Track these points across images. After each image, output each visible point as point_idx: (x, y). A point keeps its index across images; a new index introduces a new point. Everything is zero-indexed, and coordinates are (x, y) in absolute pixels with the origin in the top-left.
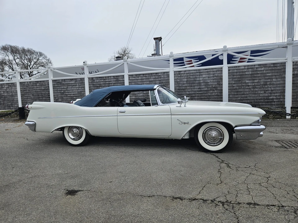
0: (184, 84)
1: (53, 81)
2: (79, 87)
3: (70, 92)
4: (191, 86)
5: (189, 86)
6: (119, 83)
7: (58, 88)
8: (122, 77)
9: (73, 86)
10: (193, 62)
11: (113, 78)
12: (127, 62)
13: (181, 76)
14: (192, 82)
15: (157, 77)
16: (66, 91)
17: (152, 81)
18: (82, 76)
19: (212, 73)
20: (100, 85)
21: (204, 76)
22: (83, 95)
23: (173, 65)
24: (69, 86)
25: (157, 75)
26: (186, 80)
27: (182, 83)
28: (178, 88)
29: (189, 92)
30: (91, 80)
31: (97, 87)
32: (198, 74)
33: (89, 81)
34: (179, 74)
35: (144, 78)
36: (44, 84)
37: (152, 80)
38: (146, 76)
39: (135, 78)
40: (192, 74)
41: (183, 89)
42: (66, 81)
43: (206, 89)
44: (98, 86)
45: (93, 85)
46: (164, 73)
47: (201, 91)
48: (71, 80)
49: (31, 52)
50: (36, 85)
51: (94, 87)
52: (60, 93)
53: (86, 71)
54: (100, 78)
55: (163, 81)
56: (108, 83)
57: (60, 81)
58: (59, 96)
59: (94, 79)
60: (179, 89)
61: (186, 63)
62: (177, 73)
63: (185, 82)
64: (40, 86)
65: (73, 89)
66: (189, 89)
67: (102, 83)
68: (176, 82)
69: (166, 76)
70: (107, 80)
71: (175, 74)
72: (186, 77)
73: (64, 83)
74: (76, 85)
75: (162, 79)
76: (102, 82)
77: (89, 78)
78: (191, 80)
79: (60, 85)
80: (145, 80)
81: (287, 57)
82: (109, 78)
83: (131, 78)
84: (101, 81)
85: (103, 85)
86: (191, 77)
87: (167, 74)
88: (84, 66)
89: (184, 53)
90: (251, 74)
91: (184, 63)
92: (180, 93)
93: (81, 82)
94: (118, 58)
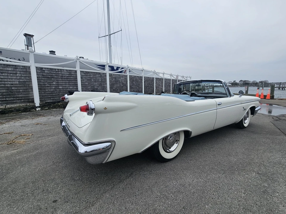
0: (113, 82)
2: (21, 76)
3: (4, 81)
6: (73, 77)
8: (75, 72)
9: (11, 73)
11: (66, 71)
15: (100, 76)
17: (97, 78)
19: (124, 77)
20: (52, 77)
21: (121, 78)
22: (29, 85)
24: (2, 73)
30: (40, 70)
31: (48, 78)
32: (119, 77)
33: (37, 71)
35: (92, 75)
38: (93, 74)
43: (122, 85)
44: (50, 77)
45: (43, 75)
47: (120, 86)
48: (6, 66)
51: (44, 77)
55: (103, 79)
56: (61, 75)
59: (44, 69)
60: (111, 85)
62: (111, 75)
65: (10, 77)
68: (110, 80)
69: (105, 76)
70: (60, 73)
71: (109, 75)
74: (16, 74)
76: (54, 73)
77: (36, 68)
78: (116, 80)
82: (62, 71)
83: (82, 74)
84: (52, 72)
85: (56, 77)
86: (116, 78)
87: (105, 74)
88: (30, 53)
90: (135, 80)
93: (25, 70)
94: (52, 52)
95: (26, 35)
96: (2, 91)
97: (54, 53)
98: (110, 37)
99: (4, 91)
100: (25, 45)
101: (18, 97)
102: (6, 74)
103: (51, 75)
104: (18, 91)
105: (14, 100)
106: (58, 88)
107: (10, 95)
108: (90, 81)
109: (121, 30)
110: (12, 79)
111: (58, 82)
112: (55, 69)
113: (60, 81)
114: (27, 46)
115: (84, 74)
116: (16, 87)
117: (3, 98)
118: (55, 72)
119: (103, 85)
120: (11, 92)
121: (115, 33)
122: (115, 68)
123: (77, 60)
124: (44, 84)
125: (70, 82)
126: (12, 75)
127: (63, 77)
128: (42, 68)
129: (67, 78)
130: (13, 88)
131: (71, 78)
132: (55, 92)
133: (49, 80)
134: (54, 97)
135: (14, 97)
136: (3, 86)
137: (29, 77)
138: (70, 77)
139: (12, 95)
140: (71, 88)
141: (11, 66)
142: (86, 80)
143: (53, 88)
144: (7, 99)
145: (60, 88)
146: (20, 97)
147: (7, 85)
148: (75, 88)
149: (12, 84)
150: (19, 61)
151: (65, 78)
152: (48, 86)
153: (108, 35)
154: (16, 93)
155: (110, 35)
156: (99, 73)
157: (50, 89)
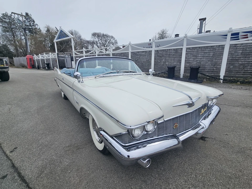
0: (238, 55)
1: (132, 53)
2: (148, 57)
3: (141, 60)
4: (246, 57)
5: (243, 57)
6: (178, 54)
7: (134, 57)
8: (181, 49)
9: (144, 56)
10: (248, 36)
11: (173, 50)
12: (187, 38)
13: (236, 49)
14: (247, 54)
15: (211, 49)
17: (206, 53)
18: (150, 49)
22: (150, 62)
23: (230, 39)
24: (141, 56)
25: (213, 47)
26: (241, 52)
27: (236, 54)
28: (231, 59)
29: (242, 62)
30: (157, 52)
31: (160, 56)
33: (155, 53)
34: (235, 47)
35: (201, 50)
36: (126, 55)
37: (207, 51)
38: (202, 49)
39: (191, 50)
40: (249, 47)
41: (237, 60)
42: (139, 52)
44: (161, 56)
45: (158, 55)
46: (219, 46)
48: (143, 52)
49: (107, 36)
50: (121, 55)
51: (158, 57)
52: (135, 60)
53: (154, 45)
54: (163, 51)
55: (217, 53)
56: (169, 54)
57: (136, 53)
59: (159, 51)
61: (240, 37)
62: (233, 46)
63: (240, 54)
64: (123, 56)
65: (143, 58)
66: (243, 59)
67: (164, 54)
68: (230, 53)
69: (221, 49)
70: (168, 52)
71: (230, 47)
72: (241, 49)
73: (138, 54)
74: (146, 56)
75: (216, 51)
77: (155, 51)
78: (246, 52)
79: (135, 55)
80: (200, 52)
82: (170, 50)
83: (188, 50)
84: (163, 52)
85: (165, 56)
86: (248, 49)
89: (241, 28)
91: (238, 37)
92: (233, 63)
93: (149, 53)
94: (177, 35)
95: (200, 20)
103: (162, 55)
106: (165, 63)
108: (197, 57)
111: (166, 59)
112: (166, 50)
113: (167, 59)
115: (190, 51)
116: (145, 63)
118: (165, 52)
119: (214, 61)
124: (157, 61)
125: (175, 59)
127: (170, 55)
128: (158, 50)
129: (173, 56)
131: (177, 55)
132: (163, 67)
133: (161, 58)
134: (161, 70)
137: (151, 57)
138: (175, 55)
140: (175, 63)
142: (191, 56)
143: (162, 63)
145: (166, 63)
148: (179, 63)
149: (144, 61)
150: (148, 49)
151: (171, 56)
152: (159, 62)
156: (212, 46)
157: (161, 64)
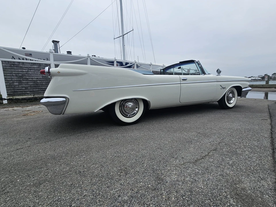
3: (32, 76)
7: (13, 70)
9: (36, 70)
12: (90, 58)
16: (26, 75)
18: (47, 62)
24: (30, 70)
48: (33, 64)
52: (16, 76)
53: (51, 58)
58: (15, 79)
65: (36, 73)
73: (21, 66)
77: (55, 65)
79: (15, 68)
81: (150, 69)
88: (50, 53)
94: (69, 52)
95: (53, 41)
96: (30, 84)
97: (70, 53)
98: (123, 37)
99: (32, 84)
100: (53, 50)
101: (42, 89)
102: (33, 71)
104: (42, 84)
105: (39, 91)
107: (36, 87)
109: (133, 30)
110: (37, 74)
114: (55, 50)
116: (40, 80)
117: (31, 89)
120: (37, 84)
121: (127, 33)
122: (124, 64)
123: (88, 58)
126: (37, 71)
130: (38, 82)
135: (39, 89)
136: (31, 79)
139: (38, 87)
141: (37, 64)
144: (34, 90)
146: (43, 88)
147: (33, 79)
149: (37, 78)
153: (121, 36)
154: (40, 85)
155: (123, 35)
